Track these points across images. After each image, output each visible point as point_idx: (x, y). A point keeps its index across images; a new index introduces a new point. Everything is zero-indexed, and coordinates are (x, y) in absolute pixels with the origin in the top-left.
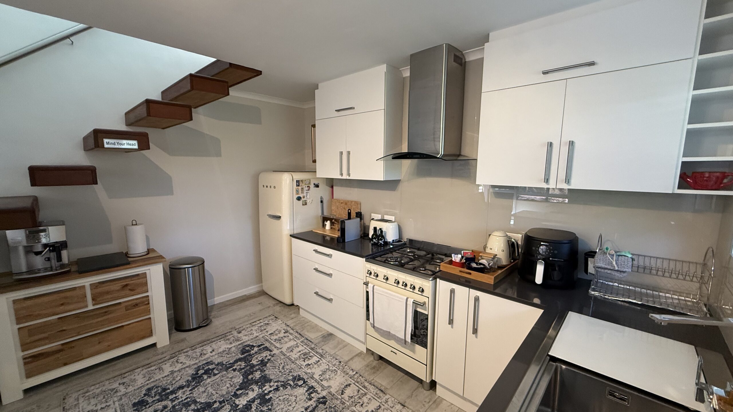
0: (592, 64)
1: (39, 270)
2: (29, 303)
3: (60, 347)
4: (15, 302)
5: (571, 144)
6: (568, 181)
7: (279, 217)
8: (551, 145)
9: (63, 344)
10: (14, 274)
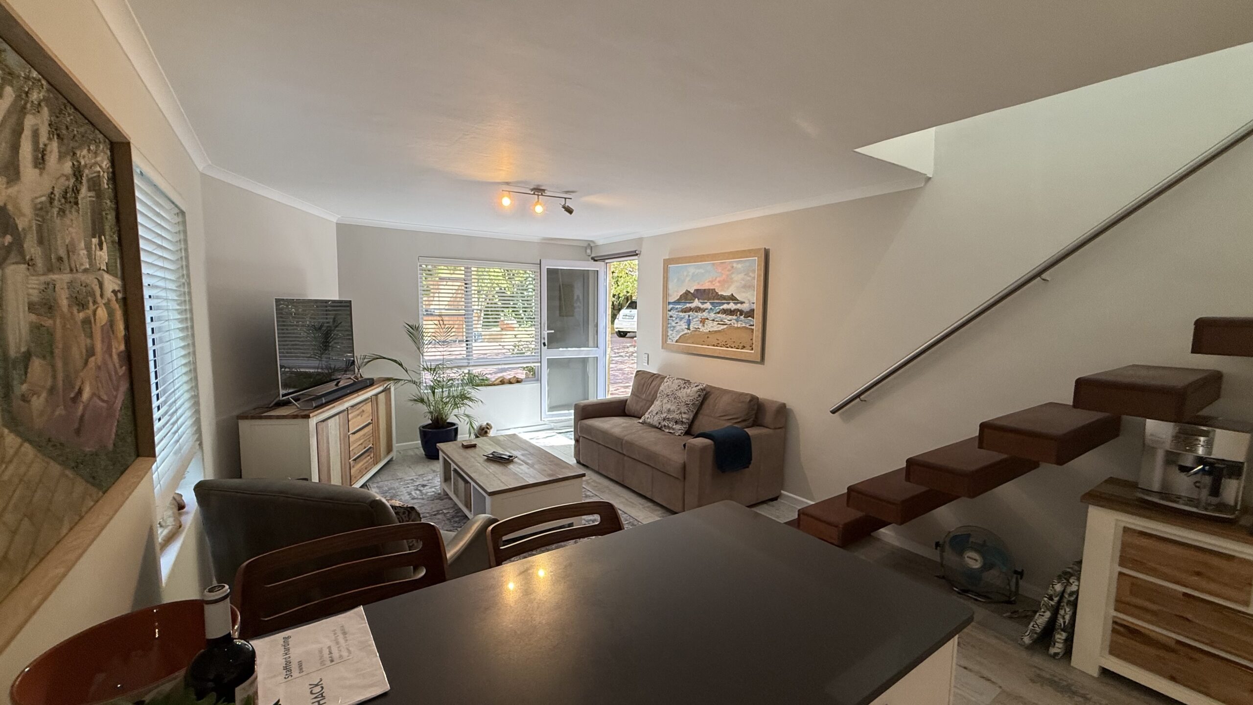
1: (1179, 497)
2: (1144, 542)
3: (1172, 644)
4: (1126, 530)
10: (1140, 488)
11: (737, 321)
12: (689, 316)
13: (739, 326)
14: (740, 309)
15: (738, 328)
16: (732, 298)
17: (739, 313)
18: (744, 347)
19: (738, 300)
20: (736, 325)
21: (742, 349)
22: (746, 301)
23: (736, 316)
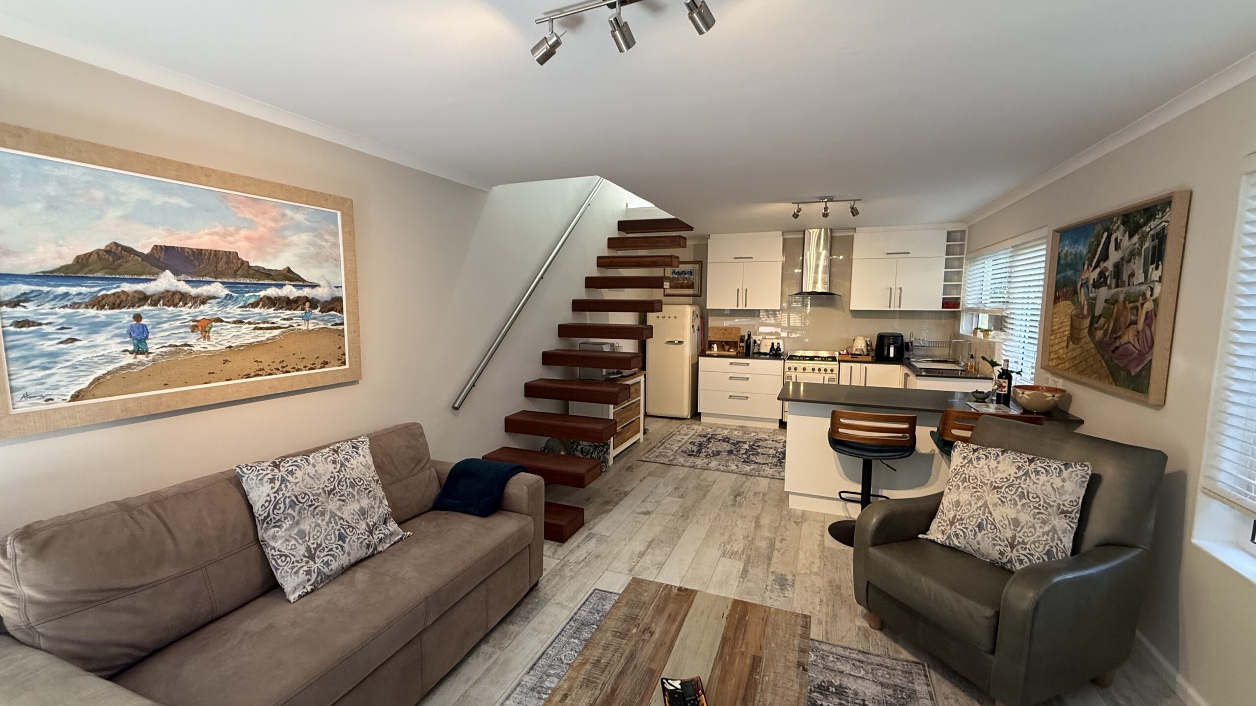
0: (908, 253)
5: (900, 288)
6: (899, 307)
7: (680, 342)
8: (891, 289)
9: (623, 428)
11: (306, 318)
12: (138, 317)
13: (311, 328)
14: (310, 297)
15: (310, 332)
16: (289, 276)
17: (308, 304)
18: (325, 364)
19: (304, 281)
20: (303, 328)
21: (321, 368)
22: (322, 283)
23: (302, 309)
